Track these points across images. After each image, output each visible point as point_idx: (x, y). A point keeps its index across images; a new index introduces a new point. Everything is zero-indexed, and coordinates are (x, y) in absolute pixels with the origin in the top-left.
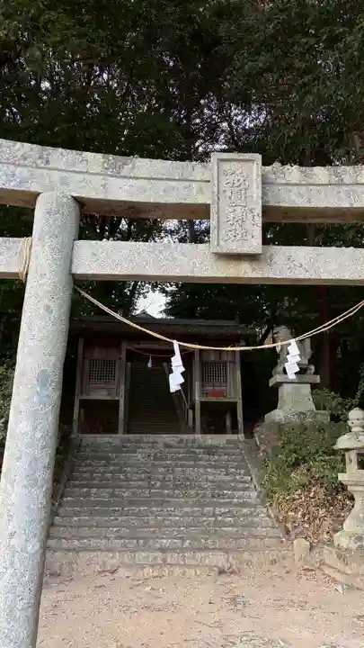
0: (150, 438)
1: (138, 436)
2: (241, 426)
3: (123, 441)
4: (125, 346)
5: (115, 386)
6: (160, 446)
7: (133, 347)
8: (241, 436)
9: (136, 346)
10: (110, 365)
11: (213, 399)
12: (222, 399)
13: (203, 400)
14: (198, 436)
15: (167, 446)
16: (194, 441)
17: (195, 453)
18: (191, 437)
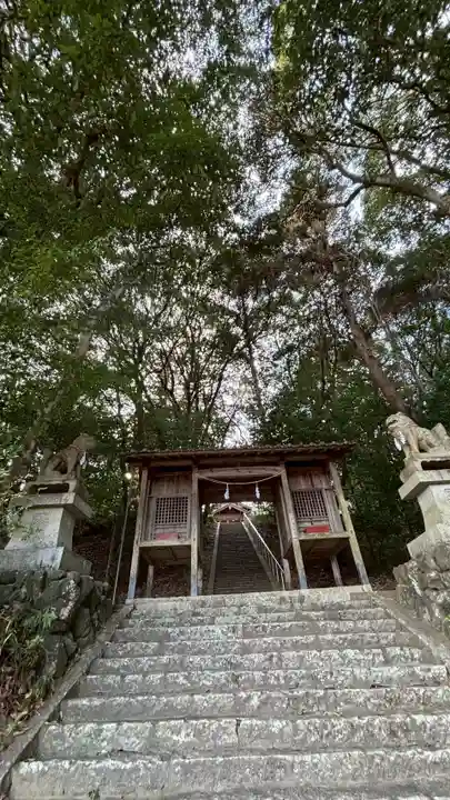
0: (237, 598)
1: (219, 597)
2: (362, 570)
3: (194, 604)
4: (196, 476)
5: (186, 530)
6: (252, 611)
7: (206, 475)
8: (367, 587)
9: (210, 474)
10: (180, 503)
11: (317, 536)
12: (327, 535)
13: (303, 537)
14: (305, 592)
15: (262, 609)
16: (302, 600)
17: (307, 618)
18: (295, 594)
